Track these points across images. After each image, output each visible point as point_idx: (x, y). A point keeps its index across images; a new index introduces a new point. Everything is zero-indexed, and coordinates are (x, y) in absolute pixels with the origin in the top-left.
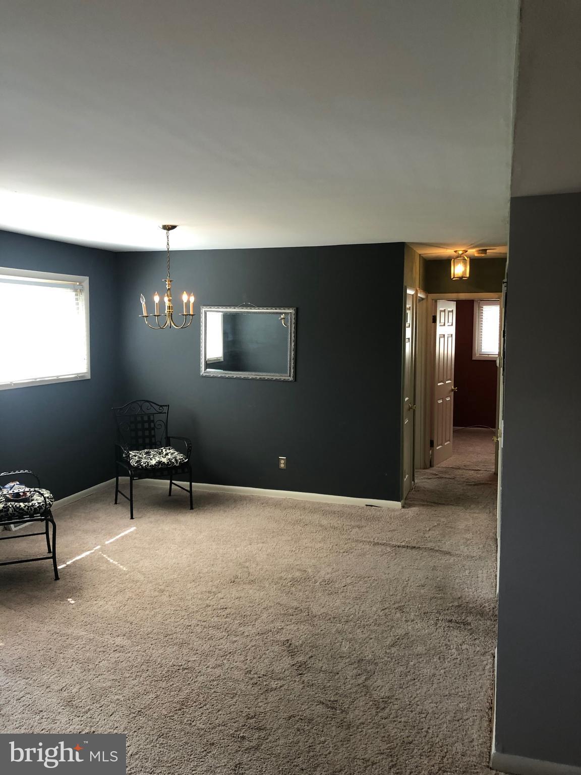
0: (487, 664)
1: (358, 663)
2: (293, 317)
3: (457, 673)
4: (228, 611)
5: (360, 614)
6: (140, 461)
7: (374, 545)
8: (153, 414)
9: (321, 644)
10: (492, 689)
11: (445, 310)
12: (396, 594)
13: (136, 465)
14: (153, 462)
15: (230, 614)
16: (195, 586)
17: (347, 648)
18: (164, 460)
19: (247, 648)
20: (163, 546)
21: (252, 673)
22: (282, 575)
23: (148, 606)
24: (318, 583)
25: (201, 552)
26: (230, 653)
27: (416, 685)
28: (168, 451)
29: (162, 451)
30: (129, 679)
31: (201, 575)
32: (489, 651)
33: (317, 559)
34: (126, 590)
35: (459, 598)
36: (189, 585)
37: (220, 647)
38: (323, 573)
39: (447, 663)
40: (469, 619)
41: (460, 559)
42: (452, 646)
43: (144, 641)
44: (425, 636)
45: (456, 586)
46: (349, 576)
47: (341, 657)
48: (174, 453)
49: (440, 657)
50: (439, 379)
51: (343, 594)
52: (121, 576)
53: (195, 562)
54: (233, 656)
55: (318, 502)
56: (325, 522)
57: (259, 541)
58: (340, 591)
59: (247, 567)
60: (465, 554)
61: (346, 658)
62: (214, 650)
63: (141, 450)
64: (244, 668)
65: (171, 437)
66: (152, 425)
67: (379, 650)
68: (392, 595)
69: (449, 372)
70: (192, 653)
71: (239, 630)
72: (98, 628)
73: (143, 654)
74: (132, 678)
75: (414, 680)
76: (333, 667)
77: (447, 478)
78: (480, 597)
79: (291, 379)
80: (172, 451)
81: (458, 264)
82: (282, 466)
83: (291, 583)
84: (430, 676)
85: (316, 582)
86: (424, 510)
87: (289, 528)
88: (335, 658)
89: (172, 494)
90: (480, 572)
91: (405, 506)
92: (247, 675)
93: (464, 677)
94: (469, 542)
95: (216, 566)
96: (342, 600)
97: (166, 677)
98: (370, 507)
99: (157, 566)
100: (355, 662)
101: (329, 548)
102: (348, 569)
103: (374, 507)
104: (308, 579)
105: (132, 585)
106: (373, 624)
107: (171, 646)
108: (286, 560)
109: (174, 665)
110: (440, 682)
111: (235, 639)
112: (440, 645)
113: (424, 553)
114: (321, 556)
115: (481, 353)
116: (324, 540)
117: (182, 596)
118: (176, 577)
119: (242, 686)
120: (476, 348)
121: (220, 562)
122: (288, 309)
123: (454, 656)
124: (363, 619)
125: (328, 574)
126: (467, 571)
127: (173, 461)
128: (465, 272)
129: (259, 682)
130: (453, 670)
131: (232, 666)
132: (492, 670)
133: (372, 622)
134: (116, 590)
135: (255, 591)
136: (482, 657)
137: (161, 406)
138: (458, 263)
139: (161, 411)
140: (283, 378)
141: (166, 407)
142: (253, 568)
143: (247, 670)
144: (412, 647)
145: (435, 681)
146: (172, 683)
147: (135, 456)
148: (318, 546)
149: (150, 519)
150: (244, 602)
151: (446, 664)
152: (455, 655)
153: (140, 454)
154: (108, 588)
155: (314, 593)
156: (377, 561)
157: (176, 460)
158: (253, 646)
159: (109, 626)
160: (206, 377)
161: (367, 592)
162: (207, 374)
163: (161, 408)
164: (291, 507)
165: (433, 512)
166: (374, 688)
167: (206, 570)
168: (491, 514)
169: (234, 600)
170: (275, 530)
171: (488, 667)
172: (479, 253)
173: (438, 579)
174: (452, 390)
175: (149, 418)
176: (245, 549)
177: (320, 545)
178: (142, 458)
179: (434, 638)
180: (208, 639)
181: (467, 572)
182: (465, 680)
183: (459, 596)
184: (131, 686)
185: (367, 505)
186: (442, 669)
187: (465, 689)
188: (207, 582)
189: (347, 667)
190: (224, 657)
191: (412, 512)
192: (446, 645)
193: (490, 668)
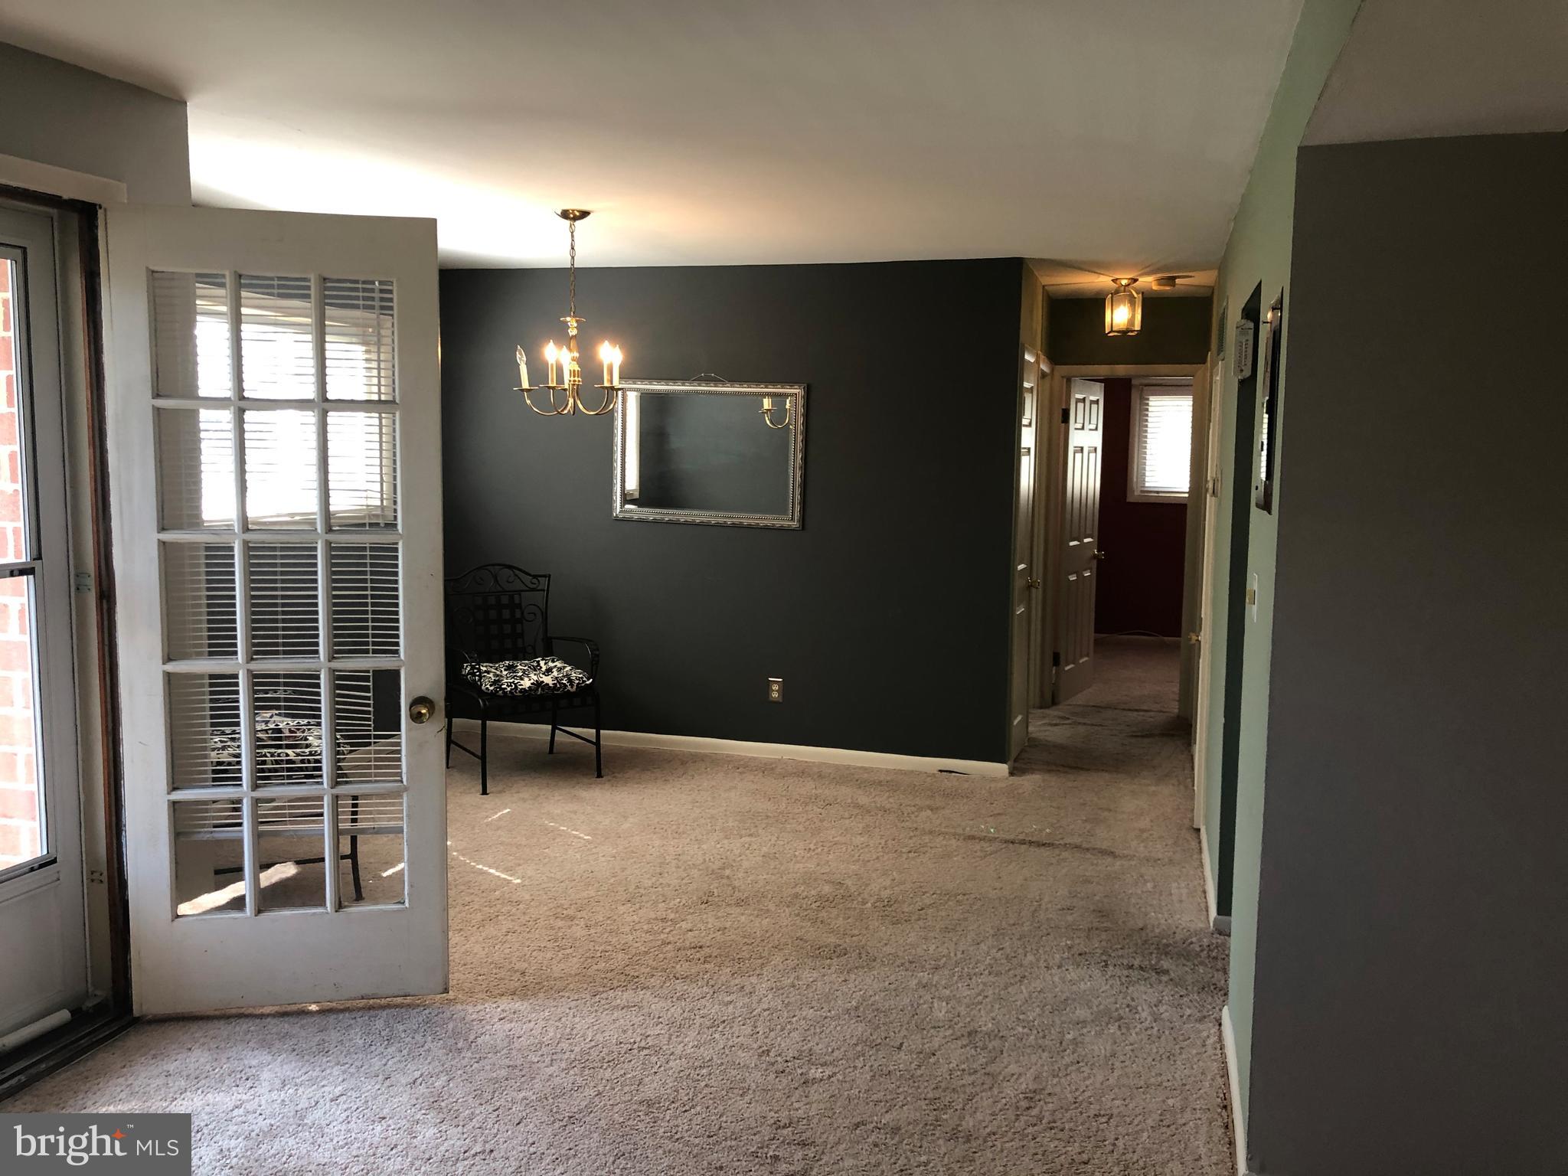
0: (1208, 1037)
1: (968, 1037)
2: (801, 402)
3: (1155, 1050)
4: (707, 951)
5: (959, 955)
6: (499, 681)
7: (964, 839)
8: (519, 592)
9: (893, 1007)
10: (1222, 1077)
11: (1084, 398)
12: (1020, 922)
13: (492, 688)
14: (526, 683)
15: (710, 957)
16: (633, 909)
17: (943, 1013)
18: (548, 680)
19: (754, 1013)
20: (557, 841)
21: (772, 1054)
22: (798, 890)
23: (550, 945)
24: (869, 905)
25: (633, 852)
26: (724, 1021)
27: (1083, 1072)
28: (551, 664)
29: (539, 665)
30: (539, 1065)
31: (642, 891)
32: (1209, 1015)
33: (861, 862)
34: (500, 917)
35: (1142, 929)
36: (622, 909)
37: (702, 1012)
38: (874, 887)
39: (1134, 1035)
40: (1165, 964)
41: (1133, 863)
42: (1140, 1008)
43: (555, 1004)
44: (1088, 993)
45: (1132, 910)
46: (926, 892)
47: (934, 1027)
48: (564, 667)
49: (1119, 1027)
50: (1071, 532)
51: (921, 923)
52: (484, 894)
53: (623, 870)
54: (731, 1028)
55: (845, 766)
56: (863, 800)
57: (743, 832)
58: (913, 918)
59: (728, 877)
60: (1142, 856)
61: (946, 1030)
62: (693, 1017)
63: (497, 663)
64: (755, 1046)
65: (555, 638)
66: (518, 615)
67: (1004, 1015)
68: (1014, 925)
69: (1089, 523)
70: (650, 1022)
71: (732, 983)
72: (460, 981)
73: (557, 1024)
74: (545, 1064)
75: (1078, 1062)
76: (923, 1044)
77: (1089, 725)
78: (1181, 927)
79: (795, 524)
80: (559, 664)
81: (1119, 305)
82: (775, 695)
83: (818, 904)
84: (1106, 1056)
85: (864, 903)
86: (1054, 781)
87: (796, 811)
88: (924, 1029)
89: (555, 750)
90: (1174, 885)
91: (1015, 772)
92: (763, 1058)
93: (1169, 1057)
94: (1145, 835)
95: (666, 875)
96: (920, 934)
97: (609, 1062)
98: (948, 774)
99: (552, 875)
100: (963, 1036)
101: (880, 844)
102: (922, 880)
103: (954, 774)
104: (848, 897)
105: (509, 908)
106: (986, 972)
107: (606, 1012)
108: (801, 865)
109: (621, 1043)
110: (1126, 1067)
111: (729, 999)
112: (1118, 1006)
113: (1063, 853)
114: (866, 859)
115: (1143, 489)
116: (867, 830)
117: (612, 927)
118: (592, 893)
119: (757, 1075)
120: (1135, 480)
121: (674, 869)
122: (792, 387)
123: (1147, 1024)
124: (966, 964)
125: (886, 889)
126: (1148, 884)
127: (564, 682)
128: (1131, 321)
129: (787, 1070)
130: (1147, 1046)
131: (730, 1043)
132: (1218, 1046)
133: (984, 970)
134: (479, 917)
135: (751, 918)
136: (1198, 1025)
137: (535, 577)
138: (1121, 301)
139: (534, 586)
140: (778, 523)
141: (544, 578)
142: (739, 879)
143: (761, 1050)
144: (1065, 1010)
145: (1117, 1064)
146: (622, 1072)
147: (488, 672)
148: (858, 840)
149: (521, 795)
150: (733, 937)
151: (1133, 1037)
152: (1148, 1022)
153: (496, 669)
154: (464, 914)
155: (865, 921)
156: (976, 867)
157: (570, 681)
158: (765, 1010)
159: (479, 978)
160: (623, 520)
161: (966, 919)
162: (627, 515)
163: (535, 581)
164: (795, 773)
165: (1070, 784)
166: (1004, 1078)
167: (648, 883)
168: (1182, 787)
169: (714, 933)
170: (769, 814)
171: (1210, 1042)
172: (1159, 285)
173: (1097, 898)
174: (1095, 557)
175: (512, 598)
176: (718, 846)
177: (862, 839)
178: (502, 676)
179: (1103, 995)
180: (677, 999)
181: (1149, 886)
182: (1172, 1063)
183: (1141, 925)
184: (547, 1077)
185: (941, 771)
186: (1127, 1045)
187: (1173, 1076)
188: (655, 903)
189: (949, 1044)
190: (714, 1029)
191: (1029, 782)
192: (1128, 1006)
193: (1215, 1043)
